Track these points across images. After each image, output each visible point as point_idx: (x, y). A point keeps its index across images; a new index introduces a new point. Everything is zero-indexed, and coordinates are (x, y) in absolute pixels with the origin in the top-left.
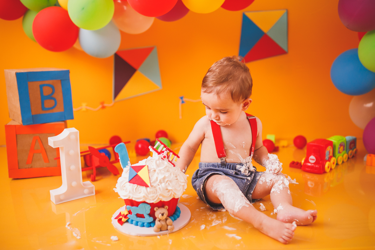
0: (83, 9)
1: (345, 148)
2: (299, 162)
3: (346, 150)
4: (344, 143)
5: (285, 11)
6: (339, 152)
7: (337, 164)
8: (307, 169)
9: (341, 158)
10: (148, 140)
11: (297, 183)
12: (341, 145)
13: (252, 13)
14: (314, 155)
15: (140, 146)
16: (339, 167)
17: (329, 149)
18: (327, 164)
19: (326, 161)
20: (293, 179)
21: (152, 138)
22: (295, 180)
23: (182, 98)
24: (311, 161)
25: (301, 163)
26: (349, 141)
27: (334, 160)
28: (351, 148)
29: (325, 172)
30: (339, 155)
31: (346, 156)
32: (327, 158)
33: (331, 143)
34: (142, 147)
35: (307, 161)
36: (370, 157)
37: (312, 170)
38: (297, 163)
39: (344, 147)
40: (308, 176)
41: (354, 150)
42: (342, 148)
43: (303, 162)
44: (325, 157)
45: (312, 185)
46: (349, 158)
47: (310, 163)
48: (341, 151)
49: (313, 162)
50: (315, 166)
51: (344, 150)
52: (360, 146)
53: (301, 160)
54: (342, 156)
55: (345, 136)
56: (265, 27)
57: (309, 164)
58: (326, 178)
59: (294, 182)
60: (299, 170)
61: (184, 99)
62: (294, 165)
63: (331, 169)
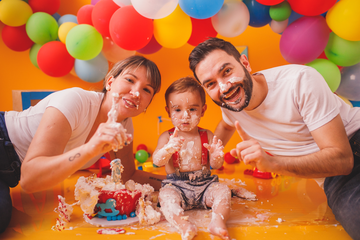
0: (77, 43)
2: (252, 169)
8: (257, 175)
11: (246, 185)
20: (243, 182)
23: (160, 118)
25: (253, 171)
29: (271, 178)
38: (250, 171)
40: (259, 181)
59: (243, 184)
60: (251, 177)
61: (162, 119)
62: (248, 172)
63: (277, 175)
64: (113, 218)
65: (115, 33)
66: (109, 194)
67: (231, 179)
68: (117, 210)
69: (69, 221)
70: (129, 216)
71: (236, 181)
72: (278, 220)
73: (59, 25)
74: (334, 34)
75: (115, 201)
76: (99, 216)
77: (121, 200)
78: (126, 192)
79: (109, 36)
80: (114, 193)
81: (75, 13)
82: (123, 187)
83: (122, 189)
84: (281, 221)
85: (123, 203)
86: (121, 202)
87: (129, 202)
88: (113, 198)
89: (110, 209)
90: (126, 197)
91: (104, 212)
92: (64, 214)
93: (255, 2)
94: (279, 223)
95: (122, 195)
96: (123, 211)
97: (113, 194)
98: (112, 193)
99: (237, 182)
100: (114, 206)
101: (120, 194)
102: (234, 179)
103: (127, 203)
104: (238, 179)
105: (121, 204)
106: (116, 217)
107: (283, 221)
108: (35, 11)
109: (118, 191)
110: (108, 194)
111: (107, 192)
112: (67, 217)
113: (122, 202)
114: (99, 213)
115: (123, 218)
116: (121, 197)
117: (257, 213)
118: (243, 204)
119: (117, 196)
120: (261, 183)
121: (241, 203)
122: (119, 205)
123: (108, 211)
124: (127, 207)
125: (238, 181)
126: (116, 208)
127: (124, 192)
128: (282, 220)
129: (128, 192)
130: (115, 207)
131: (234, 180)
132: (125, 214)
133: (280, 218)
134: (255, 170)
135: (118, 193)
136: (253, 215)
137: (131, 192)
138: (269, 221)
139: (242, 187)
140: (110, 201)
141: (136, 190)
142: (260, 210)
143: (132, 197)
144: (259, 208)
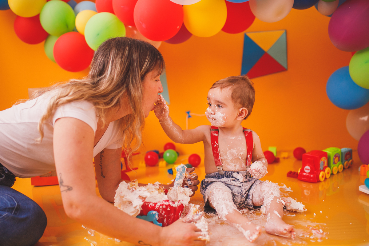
0: (98, 35)
1: (341, 159)
2: (296, 172)
3: (342, 161)
4: (339, 154)
5: (284, 31)
6: (334, 163)
7: (332, 174)
8: (303, 178)
9: (336, 169)
10: (157, 152)
11: (292, 191)
12: (336, 156)
13: (253, 33)
14: (309, 166)
15: (149, 157)
16: (334, 177)
17: (323, 159)
18: (321, 174)
19: (321, 171)
20: (288, 187)
21: (161, 150)
22: (290, 187)
23: (188, 113)
24: (306, 171)
25: (297, 173)
26: (345, 152)
27: (329, 170)
28: (346, 159)
29: (319, 181)
30: (334, 165)
31: (341, 166)
32: (321, 168)
33: (325, 154)
34: (151, 158)
35: (302, 171)
36: (363, 168)
37: (307, 179)
38: (294, 173)
39: (339, 158)
40: (304, 185)
41: (350, 161)
42: (337, 159)
43: (299, 171)
44: (319, 167)
45: (307, 193)
46: (344, 169)
47: (305, 172)
48: (336, 162)
49: (308, 171)
50: (309, 175)
51: (339, 160)
52: (355, 157)
53: (298, 170)
54: (337, 167)
55: (340, 148)
56: (266, 47)
57: (305, 174)
58: (321, 187)
59: (289, 189)
60: (296, 180)
61: (191, 114)
62: (292, 175)
63: (326, 178)
65: (141, 22)
66: (150, 206)
73: (76, 13)
75: (157, 213)
77: (164, 212)
78: (169, 203)
79: (133, 24)
80: (155, 204)
82: (166, 197)
83: (164, 200)
85: (165, 216)
86: (163, 214)
87: (172, 214)
88: (155, 210)
90: (169, 209)
95: (164, 207)
96: (166, 224)
98: (153, 205)
99: (281, 187)
100: (156, 219)
101: (162, 205)
103: (170, 215)
104: (282, 183)
105: (164, 216)
109: (160, 202)
110: (149, 205)
111: (148, 203)
113: (165, 214)
116: (164, 209)
118: (292, 216)
119: (159, 208)
120: (307, 187)
122: (161, 218)
124: (170, 219)
125: (283, 186)
126: (158, 221)
127: (167, 203)
129: (171, 204)
134: (300, 173)
135: (160, 205)
136: (307, 231)
137: (174, 202)
138: (327, 238)
139: (289, 193)
140: (151, 213)
141: (179, 201)
142: (314, 224)
143: (175, 208)
144: (312, 222)
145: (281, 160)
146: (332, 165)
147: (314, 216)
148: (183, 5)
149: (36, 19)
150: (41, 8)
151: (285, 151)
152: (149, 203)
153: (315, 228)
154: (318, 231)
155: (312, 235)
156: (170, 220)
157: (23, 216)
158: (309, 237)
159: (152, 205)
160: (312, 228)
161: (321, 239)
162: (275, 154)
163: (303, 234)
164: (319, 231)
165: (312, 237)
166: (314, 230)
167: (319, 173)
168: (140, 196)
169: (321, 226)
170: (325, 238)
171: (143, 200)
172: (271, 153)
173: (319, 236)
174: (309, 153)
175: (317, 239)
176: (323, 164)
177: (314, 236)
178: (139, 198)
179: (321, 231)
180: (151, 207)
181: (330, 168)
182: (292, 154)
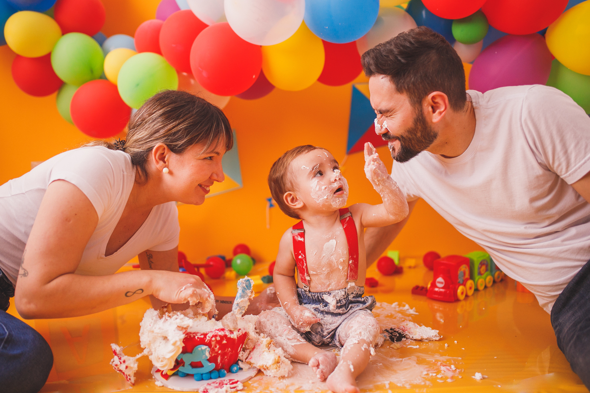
0: (138, 85)
1: (489, 267)
2: (425, 286)
3: (491, 271)
4: (487, 261)
6: (480, 274)
7: (477, 290)
8: (434, 296)
9: (482, 282)
10: (223, 258)
11: (417, 313)
12: (482, 264)
14: (442, 277)
16: (480, 294)
17: (464, 268)
18: (460, 289)
19: (460, 285)
20: (412, 309)
21: (228, 256)
22: (414, 308)
23: (269, 200)
24: (438, 285)
25: (427, 288)
27: (471, 284)
29: (457, 300)
30: (479, 276)
31: (490, 279)
32: (460, 280)
33: (466, 261)
35: (434, 285)
38: (422, 288)
39: (487, 266)
40: (436, 305)
42: (484, 268)
43: (429, 286)
44: (457, 279)
46: (494, 282)
47: (437, 287)
48: (482, 272)
49: (441, 286)
50: (444, 292)
51: (487, 270)
53: (427, 284)
54: (483, 279)
57: (436, 289)
58: (460, 308)
59: (412, 311)
60: (424, 298)
62: (418, 291)
63: (467, 296)
64: (204, 375)
65: (200, 69)
66: (198, 338)
67: (392, 304)
68: (210, 362)
69: (134, 385)
70: (230, 371)
71: (399, 307)
72: (474, 376)
73: (106, 53)
74: (558, 64)
75: (208, 349)
76: (180, 374)
77: (218, 347)
78: (225, 333)
79: (189, 70)
80: (205, 335)
81: (131, 33)
82: (219, 325)
83: (218, 328)
84: (481, 377)
85: (220, 352)
86: (216, 349)
87: (229, 349)
88: (206, 344)
89: (200, 362)
90: (225, 342)
91: (190, 367)
92: (124, 373)
93: (428, 12)
94: (478, 381)
95: (218, 338)
96: (220, 364)
97: (204, 338)
98: (202, 336)
99: (401, 308)
100: (206, 357)
101: (215, 336)
102: (396, 303)
103: (226, 351)
104: (404, 303)
105: (217, 352)
106: (209, 375)
107: (484, 378)
108: (65, 30)
109: (211, 332)
110: (196, 337)
111: (194, 335)
112: (129, 377)
113: (219, 349)
114: (181, 369)
115: (221, 376)
116: (218, 342)
117: (439, 363)
118: (415, 347)
119: (211, 341)
120: (441, 309)
121: (412, 347)
122: (213, 355)
123: (197, 365)
124: (226, 357)
125: (404, 306)
126: (210, 360)
127: (222, 333)
128: (482, 375)
129: (228, 333)
130: (208, 358)
131: (396, 305)
132: (222, 368)
133: (479, 372)
134: (430, 287)
135: (211, 336)
136: (434, 368)
137: (231, 332)
138: (460, 377)
139: (412, 317)
140: (200, 349)
141: (240, 329)
142: (444, 358)
143: (233, 340)
144: (441, 355)
145: (405, 270)
146: (477, 277)
147: (446, 348)
148: (261, 46)
149: (45, 61)
150: (54, 43)
151: (412, 257)
152: (196, 333)
153: (444, 364)
154: (449, 368)
155: (441, 372)
156: (226, 359)
157: (16, 352)
158: (436, 375)
159: (200, 337)
160: (441, 364)
161: (452, 378)
162: (396, 262)
163: (428, 371)
164: (451, 368)
165: (439, 376)
166: (444, 366)
167: (457, 286)
168: (178, 326)
169: (454, 360)
170: (458, 376)
171: (184, 331)
172: (391, 261)
173: (450, 374)
174: (444, 259)
175: (447, 378)
176: (463, 274)
177: (443, 374)
178: (178, 330)
179: (453, 367)
180: (199, 340)
181: (474, 281)
182: (421, 262)
